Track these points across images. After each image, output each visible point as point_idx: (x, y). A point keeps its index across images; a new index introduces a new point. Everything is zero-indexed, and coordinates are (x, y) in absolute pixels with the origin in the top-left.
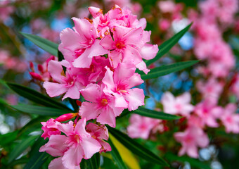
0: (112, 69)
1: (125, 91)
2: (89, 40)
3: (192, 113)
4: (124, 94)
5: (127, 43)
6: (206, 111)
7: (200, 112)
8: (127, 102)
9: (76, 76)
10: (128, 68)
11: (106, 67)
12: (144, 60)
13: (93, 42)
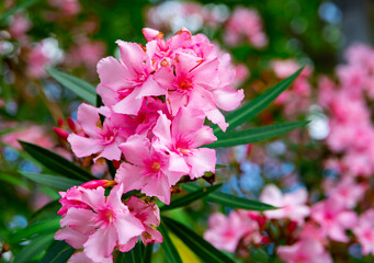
0: (170, 117)
1: (187, 151)
2: (140, 76)
3: (308, 219)
4: (185, 155)
5: (196, 81)
6: (329, 216)
7: (319, 217)
8: (190, 166)
9: (117, 128)
10: (194, 116)
11: (160, 112)
12: (221, 110)
13: (146, 79)
